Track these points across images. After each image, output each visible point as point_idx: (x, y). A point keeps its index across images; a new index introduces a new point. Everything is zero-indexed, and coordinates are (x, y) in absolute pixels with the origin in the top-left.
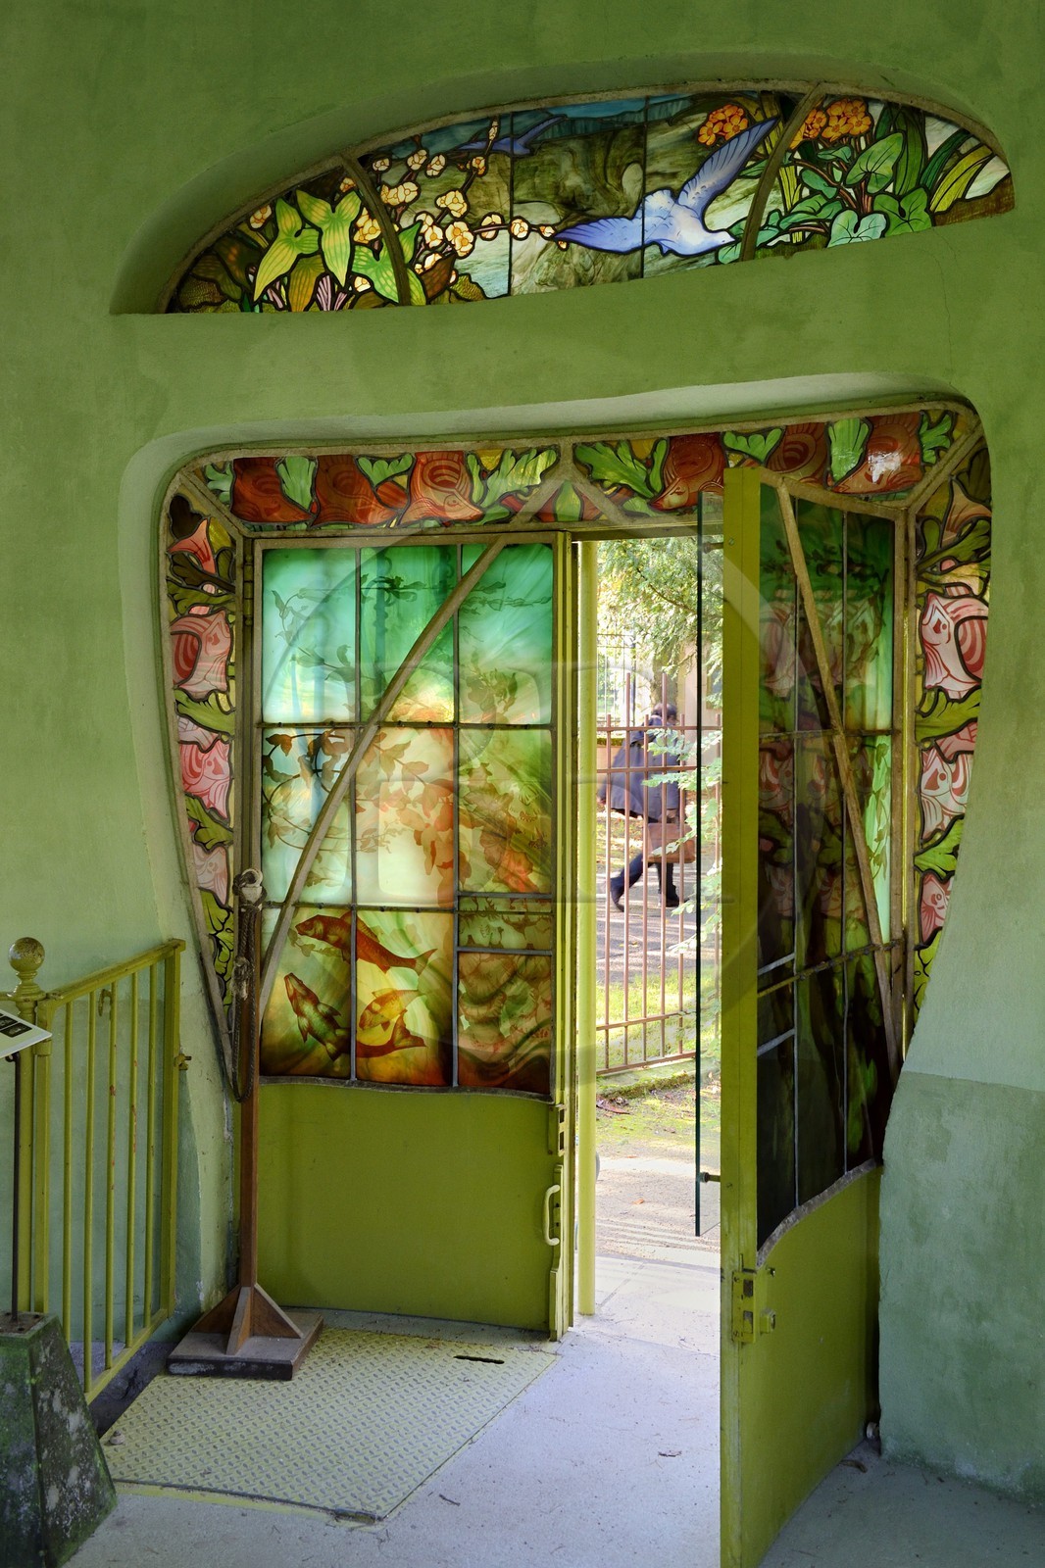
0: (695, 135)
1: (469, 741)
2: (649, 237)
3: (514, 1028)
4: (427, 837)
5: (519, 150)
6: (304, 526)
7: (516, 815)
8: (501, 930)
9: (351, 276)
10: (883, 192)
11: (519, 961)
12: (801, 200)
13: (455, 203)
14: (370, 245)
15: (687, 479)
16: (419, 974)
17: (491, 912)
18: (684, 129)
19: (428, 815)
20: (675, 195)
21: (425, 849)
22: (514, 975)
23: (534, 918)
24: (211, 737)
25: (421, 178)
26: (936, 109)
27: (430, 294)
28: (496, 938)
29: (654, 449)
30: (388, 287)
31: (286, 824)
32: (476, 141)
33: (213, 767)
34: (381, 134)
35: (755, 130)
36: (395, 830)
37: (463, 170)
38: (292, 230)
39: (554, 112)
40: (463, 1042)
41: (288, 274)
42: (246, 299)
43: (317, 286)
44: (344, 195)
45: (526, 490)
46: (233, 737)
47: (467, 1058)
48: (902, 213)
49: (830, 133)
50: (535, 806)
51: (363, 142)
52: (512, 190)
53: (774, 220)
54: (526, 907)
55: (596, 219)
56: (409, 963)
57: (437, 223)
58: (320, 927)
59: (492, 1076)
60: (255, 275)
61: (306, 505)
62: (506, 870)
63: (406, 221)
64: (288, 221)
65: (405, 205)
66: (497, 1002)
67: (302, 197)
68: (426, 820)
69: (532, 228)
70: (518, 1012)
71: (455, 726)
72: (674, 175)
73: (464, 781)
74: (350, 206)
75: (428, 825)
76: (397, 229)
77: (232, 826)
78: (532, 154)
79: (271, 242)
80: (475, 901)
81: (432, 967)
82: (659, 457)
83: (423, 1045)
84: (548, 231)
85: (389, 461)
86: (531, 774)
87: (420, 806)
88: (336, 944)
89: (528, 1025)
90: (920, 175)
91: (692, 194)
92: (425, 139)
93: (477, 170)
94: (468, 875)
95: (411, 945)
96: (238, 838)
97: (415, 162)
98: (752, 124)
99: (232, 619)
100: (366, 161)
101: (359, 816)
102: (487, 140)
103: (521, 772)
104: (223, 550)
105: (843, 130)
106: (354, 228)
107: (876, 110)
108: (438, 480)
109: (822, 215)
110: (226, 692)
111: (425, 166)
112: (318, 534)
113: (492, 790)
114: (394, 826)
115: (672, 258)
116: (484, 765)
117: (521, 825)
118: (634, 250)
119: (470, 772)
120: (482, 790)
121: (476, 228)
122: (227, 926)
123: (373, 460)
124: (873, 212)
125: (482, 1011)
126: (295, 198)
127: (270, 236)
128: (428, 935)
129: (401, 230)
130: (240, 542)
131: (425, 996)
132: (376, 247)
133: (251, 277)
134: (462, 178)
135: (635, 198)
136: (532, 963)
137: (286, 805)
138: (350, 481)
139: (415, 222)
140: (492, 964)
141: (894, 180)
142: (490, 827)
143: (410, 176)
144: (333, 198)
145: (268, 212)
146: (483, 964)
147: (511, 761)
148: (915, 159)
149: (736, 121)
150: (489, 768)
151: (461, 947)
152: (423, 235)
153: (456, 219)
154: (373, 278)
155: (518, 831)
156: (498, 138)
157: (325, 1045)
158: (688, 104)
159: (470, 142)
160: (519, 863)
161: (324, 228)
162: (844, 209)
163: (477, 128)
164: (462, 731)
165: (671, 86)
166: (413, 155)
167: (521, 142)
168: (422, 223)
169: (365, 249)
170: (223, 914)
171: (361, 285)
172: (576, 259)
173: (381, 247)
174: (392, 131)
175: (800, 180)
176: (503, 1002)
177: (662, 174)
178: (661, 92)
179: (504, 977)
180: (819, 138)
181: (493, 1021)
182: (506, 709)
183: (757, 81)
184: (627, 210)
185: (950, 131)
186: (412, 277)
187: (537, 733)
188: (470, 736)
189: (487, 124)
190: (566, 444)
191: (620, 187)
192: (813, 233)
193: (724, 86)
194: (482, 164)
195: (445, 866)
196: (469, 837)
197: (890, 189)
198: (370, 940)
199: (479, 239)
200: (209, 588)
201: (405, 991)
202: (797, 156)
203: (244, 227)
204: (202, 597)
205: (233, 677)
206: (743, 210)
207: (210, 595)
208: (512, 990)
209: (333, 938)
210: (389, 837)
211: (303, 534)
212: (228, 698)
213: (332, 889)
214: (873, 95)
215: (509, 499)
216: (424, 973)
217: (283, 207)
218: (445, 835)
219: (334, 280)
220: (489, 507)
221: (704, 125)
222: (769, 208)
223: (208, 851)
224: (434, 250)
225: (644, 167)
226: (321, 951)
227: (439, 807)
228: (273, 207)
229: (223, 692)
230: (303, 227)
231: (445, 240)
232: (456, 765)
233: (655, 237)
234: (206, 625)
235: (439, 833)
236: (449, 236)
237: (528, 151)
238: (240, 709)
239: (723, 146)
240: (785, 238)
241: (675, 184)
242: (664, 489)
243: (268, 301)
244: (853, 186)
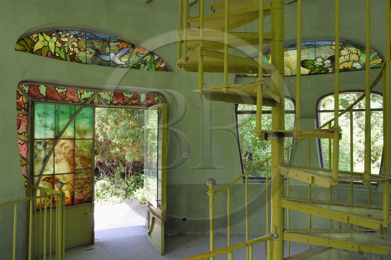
0: (118, 46)
1: (78, 143)
2: (111, 60)
3: (86, 192)
4: (69, 160)
5: (87, 38)
6: (44, 100)
7: (86, 155)
8: (83, 175)
9: (55, 53)
10: (148, 63)
11: (86, 180)
12: (136, 61)
13: (76, 45)
14: (59, 47)
15: (117, 99)
16: (67, 186)
17: (81, 172)
18: (116, 44)
20: (115, 54)
21: (69, 162)
22: (86, 183)
23: (89, 173)
24: (23, 142)
25: (68, 38)
26: (156, 54)
27: (71, 60)
28: (82, 177)
29: (112, 94)
30: (63, 56)
31: (40, 159)
32: (79, 34)
33: (24, 148)
34: (61, 28)
35: (128, 48)
36: (63, 159)
37: (77, 39)
38: (42, 40)
39: (93, 34)
40: (76, 197)
41: (41, 49)
42: (31, 51)
43: (48, 53)
44: (53, 36)
45: (88, 98)
46: (28, 142)
47: (76, 199)
48: (151, 67)
49: (140, 52)
50: (90, 153)
51: (58, 28)
52: (86, 45)
53: (132, 62)
54: (88, 171)
55: (102, 54)
56: (66, 184)
57: (72, 47)
58: (47, 179)
59: (81, 202)
60: (34, 47)
61: (45, 96)
62: (84, 165)
64: (41, 38)
65: (66, 42)
66: (82, 188)
67: (44, 34)
68: (69, 157)
69: (90, 53)
70: (87, 189)
71: (74, 139)
72: (115, 51)
73: (76, 149)
74: (54, 39)
75: (69, 158)
76: (64, 46)
77: (28, 160)
78: (90, 40)
79: (37, 41)
80: (78, 171)
81: (70, 184)
83: (68, 198)
84: (93, 54)
85: (62, 89)
86: (89, 148)
87: (68, 154)
88: (50, 182)
89: (88, 191)
90: (154, 62)
91: (118, 55)
92: (69, 31)
93: (79, 40)
94: (77, 166)
95: (66, 180)
96: (29, 163)
97: (68, 34)
98: (128, 47)
99: (28, 117)
100: (57, 31)
101: (55, 157)
102: (81, 35)
103: (87, 147)
104: (26, 103)
105: (142, 52)
106: (55, 44)
107: (147, 51)
108: (72, 94)
109: (139, 64)
110: (27, 132)
111: (69, 36)
112: (47, 101)
113: (82, 151)
114: (63, 158)
115: (115, 64)
116: (80, 146)
117: (87, 156)
118: (108, 61)
119: (77, 147)
120: (80, 151)
121: (79, 50)
122: (27, 182)
123: (59, 88)
124: (147, 65)
125: (80, 190)
126: (43, 34)
127: (37, 40)
128: (69, 178)
129: (65, 46)
130: (30, 102)
131: (69, 190)
132: (60, 48)
133: (33, 47)
134: (77, 40)
135: (108, 53)
136: (89, 180)
137: (40, 156)
138: (54, 92)
139: (68, 46)
140: (81, 182)
141: (150, 61)
142: (81, 157)
143: (66, 37)
144: (51, 36)
145: (37, 35)
146: (80, 182)
147: (85, 145)
148: (153, 59)
149: (125, 45)
151: (75, 180)
152: (69, 48)
153: (75, 47)
154: (60, 54)
155: (86, 158)
156: (83, 35)
157: (48, 202)
158: (117, 40)
159: (78, 34)
160: (87, 163)
161: (49, 42)
162: (142, 64)
163: (79, 32)
164: (76, 140)
165: (115, 37)
166: (67, 33)
167: (88, 37)
169: (58, 48)
170: (26, 179)
171: (57, 55)
172: (98, 60)
173: (61, 48)
174: (64, 28)
175: (135, 58)
176: (84, 188)
177: (113, 50)
178: (113, 37)
179: (84, 184)
180: (138, 52)
181: (82, 192)
182: (84, 136)
183: (129, 41)
184: (107, 54)
185: (158, 57)
186: (68, 56)
187: (90, 140)
189: (81, 32)
190: (96, 91)
191: (106, 50)
192: (138, 66)
193: (123, 40)
194: (80, 39)
195: (72, 165)
196: (77, 159)
197: (149, 63)
198: (58, 180)
199: (80, 52)
200: (23, 110)
201: (65, 189)
202: (135, 54)
203: (31, 37)
204: (21, 112)
205: (28, 130)
206: (127, 59)
207: (23, 112)
208: (85, 186)
209: (50, 181)
210: (61, 161)
211: (44, 101)
212: (27, 134)
213: (49, 171)
214: (147, 49)
215: (85, 99)
216: (68, 185)
217: (40, 36)
218: (72, 159)
219: (51, 52)
220: (81, 100)
221: (120, 44)
222: (131, 60)
223: (23, 166)
224: (72, 52)
225: (110, 48)
226: (47, 184)
227: (71, 154)
228: (38, 34)
229: (26, 133)
230: (45, 40)
231: (74, 50)
232: (74, 146)
233: (112, 60)
234: (22, 118)
235: (71, 159)
237: (89, 39)
238: (30, 136)
239: (123, 49)
240: (134, 66)
241: (115, 52)
242: (113, 101)
243: (37, 53)
244: (144, 61)
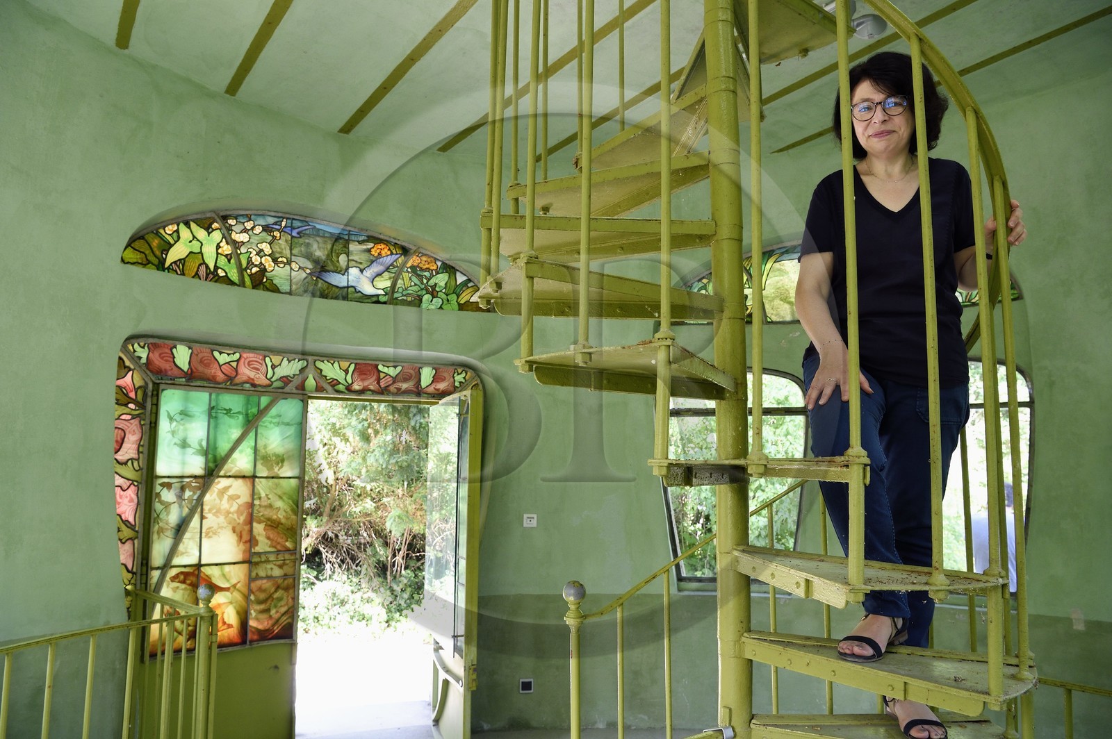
0: (369, 251)
1: (262, 485)
2: (350, 284)
3: (277, 612)
4: (238, 530)
5: (294, 234)
6: (184, 380)
7: (281, 517)
8: (272, 569)
9: (216, 268)
10: (441, 291)
11: (280, 581)
12: (411, 286)
13: (266, 248)
14: (226, 256)
15: (363, 380)
16: (232, 594)
17: (268, 561)
18: (365, 247)
19: (239, 519)
20: (362, 271)
21: (237, 535)
22: (278, 588)
23: (288, 562)
24: (128, 483)
25: (250, 232)
26: (461, 270)
27: (254, 284)
28: (269, 573)
29: (349, 366)
30: (234, 276)
31: (167, 526)
32: (276, 225)
33: (128, 499)
34: (234, 210)
35: (393, 256)
36: (222, 527)
37: (270, 235)
38: (187, 239)
39: (311, 224)
40: (252, 623)
41: (184, 259)
42: (160, 265)
43: (198, 268)
44: (213, 230)
45: (292, 376)
46: (141, 483)
47: (253, 630)
48: (448, 300)
49: (421, 265)
50: (290, 513)
51: (226, 210)
52: (291, 250)
53: (400, 290)
54: (284, 557)
55: (329, 271)
56: (227, 589)
57: (258, 254)
58: (182, 577)
59: (264, 635)
60: (166, 255)
61: (186, 370)
62: (276, 542)
63: (243, 250)
64: (185, 233)
65: (243, 243)
66: (269, 602)
67: (193, 225)
68: (238, 521)
69: (300, 268)
70: (279, 605)
71: (254, 477)
72: (361, 263)
73: (256, 502)
74: (217, 236)
75: (239, 524)
76: (239, 252)
77: (137, 529)
78: (300, 237)
79: (176, 242)
80: (260, 557)
81: (238, 590)
82: (351, 370)
83: (232, 627)
84: (308, 271)
85: (229, 354)
86: (289, 499)
87: (236, 515)
88: (190, 585)
89: (283, 610)
90: (455, 289)
91: (369, 272)
92: (252, 217)
93: (276, 237)
94: (257, 545)
95: (228, 581)
96: (140, 535)
97: (249, 225)
98: (392, 254)
99: (143, 422)
100: (225, 218)
101: (204, 521)
102: (281, 225)
103: (284, 498)
104: (140, 387)
105: (427, 266)
106: (218, 246)
107: (439, 264)
108: (252, 366)
109: (419, 293)
110: (138, 460)
111: (252, 229)
112: (192, 384)
113: (270, 506)
114: (223, 525)
115: (359, 294)
116: (267, 495)
117: (283, 521)
118: (345, 287)
119: (260, 498)
120: (265, 507)
121: (275, 260)
122: (132, 582)
123: (221, 353)
124: (437, 297)
125: (262, 607)
126: (190, 225)
127: (176, 238)
128: (237, 575)
129: (241, 253)
130: (150, 386)
131: (234, 604)
132: (229, 257)
133: (164, 256)
134: (270, 238)
135: (344, 267)
136: (286, 582)
137: (167, 517)
138: (208, 361)
139: (247, 252)
140: (266, 584)
141: (445, 288)
142: (269, 523)
143: (245, 231)
144: (209, 229)
145: (176, 228)
146: (263, 586)
147: (279, 493)
148: (453, 283)
149: (386, 250)
150: (269, 496)
151: (251, 579)
152: (251, 258)
153: (266, 255)
154: (227, 271)
155: (282, 524)
156: (285, 227)
158: (366, 238)
159: (273, 224)
160: (282, 538)
161: (204, 243)
162: (427, 293)
163: (276, 220)
164: (257, 479)
165: (362, 230)
166: (247, 222)
167: (297, 230)
168: (251, 253)
169: (224, 257)
170: (130, 575)
171: (221, 273)
172: (320, 285)
173: (231, 258)
174: (240, 210)
175: (410, 279)
176: (272, 601)
177: (356, 262)
178: (356, 230)
179: (273, 590)
180: (418, 266)
181: (267, 611)
182: (279, 470)
183: (395, 239)
184: (341, 271)
185: (465, 278)
186: (246, 276)
187: (292, 480)
188: (260, 482)
189: (281, 219)
190: (310, 359)
191: (338, 261)
192: (415, 299)
193: (382, 237)
194: (279, 235)
195: (246, 542)
196: (259, 528)
197: (444, 291)
198: (207, 581)
199: (276, 266)
200: (132, 406)
201: (224, 603)
202: (409, 270)
203: (162, 231)
204: (127, 410)
205: (142, 452)
206: (388, 284)
207: (132, 409)
208: (276, 596)
209: (188, 582)
210: (219, 530)
211: (184, 383)
212: (138, 463)
213: (187, 556)
214: (439, 258)
215: (284, 378)
216: (234, 593)
217: (182, 227)
218: (247, 528)
219: (207, 267)
220: (275, 381)
221: (373, 248)
222: (398, 285)
223: (124, 543)
224: (256, 266)
225: (348, 256)
226: (182, 589)
227: (245, 515)
228: (178, 225)
229: (136, 460)
230: (193, 239)
231: (261, 262)
232: (253, 493)
233: (353, 284)
234: (129, 425)
235: (244, 527)
236: (263, 262)
237: (298, 236)
238: (145, 468)
239: (380, 258)
240: (405, 298)
241: (362, 267)
242: (353, 383)
243: (173, 269)
244: (431, 286)
